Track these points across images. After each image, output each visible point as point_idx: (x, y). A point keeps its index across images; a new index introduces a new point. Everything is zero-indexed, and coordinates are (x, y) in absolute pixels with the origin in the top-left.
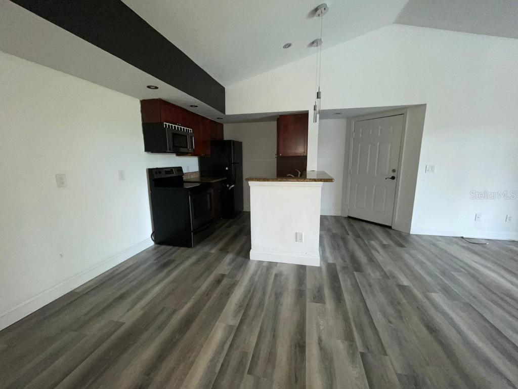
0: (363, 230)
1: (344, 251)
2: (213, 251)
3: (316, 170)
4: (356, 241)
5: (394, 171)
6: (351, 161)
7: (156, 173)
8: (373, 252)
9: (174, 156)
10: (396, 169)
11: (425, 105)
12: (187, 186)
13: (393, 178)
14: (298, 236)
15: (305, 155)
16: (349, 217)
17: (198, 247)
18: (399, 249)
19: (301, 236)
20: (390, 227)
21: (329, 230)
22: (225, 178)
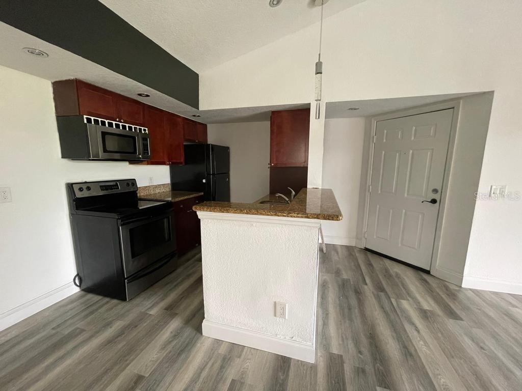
0: (388, 275)
1: (358, 321)
2: (153, 312)
3: (320, 188)
4: (378, 298)
5: (435, 191)
6: (370, 172)
7: (81, 189)
8: (408, 327)
9: (126, 164)
10: (439, 189)
11: (491, 93)
12: (143, 206)
13: (434, 201)
14: (278, 308)
15: (306, 166)
16: (367, 250)
17: (137, 300)
18: (451, 324)
19: (283, 309)
20: (428, 272)
21: (338, 273)
22: (203, 193)
